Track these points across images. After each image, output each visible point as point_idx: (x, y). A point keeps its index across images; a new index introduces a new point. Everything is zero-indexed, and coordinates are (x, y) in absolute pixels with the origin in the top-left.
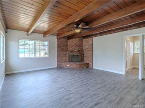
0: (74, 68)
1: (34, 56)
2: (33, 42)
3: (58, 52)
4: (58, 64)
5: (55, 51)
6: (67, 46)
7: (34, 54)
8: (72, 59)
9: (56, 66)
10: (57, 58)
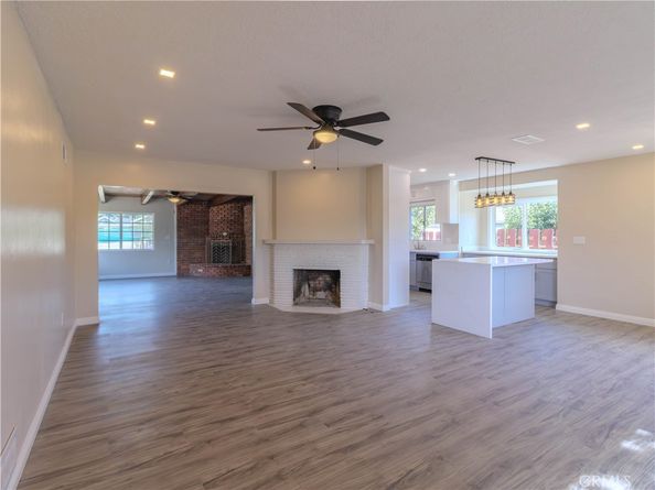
0: (214, 276)
1: (118, 248)
2: (117, 219)
3: (179, 237)
4: (179, 268)
5: (172, 237)
6: (207, 222)
7: (118, 243)
8: (217, 255)
9: (175, 273)
10: (179, 253)
